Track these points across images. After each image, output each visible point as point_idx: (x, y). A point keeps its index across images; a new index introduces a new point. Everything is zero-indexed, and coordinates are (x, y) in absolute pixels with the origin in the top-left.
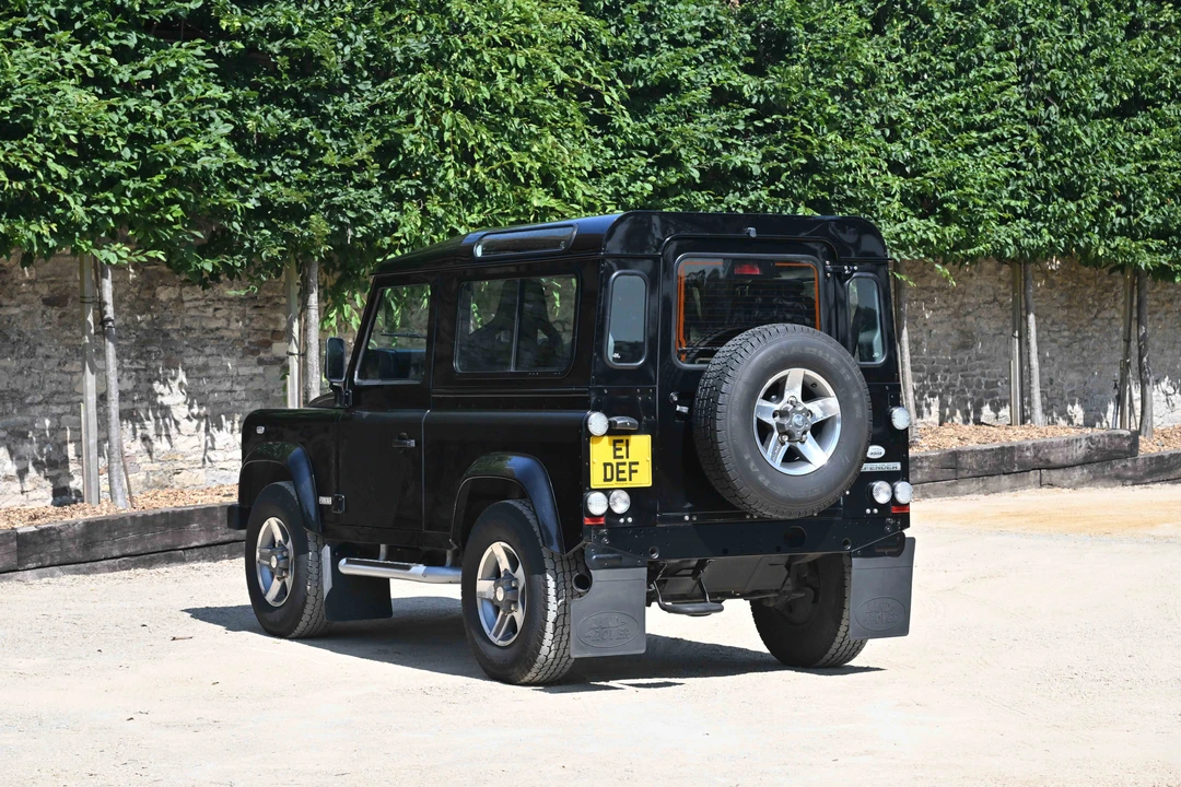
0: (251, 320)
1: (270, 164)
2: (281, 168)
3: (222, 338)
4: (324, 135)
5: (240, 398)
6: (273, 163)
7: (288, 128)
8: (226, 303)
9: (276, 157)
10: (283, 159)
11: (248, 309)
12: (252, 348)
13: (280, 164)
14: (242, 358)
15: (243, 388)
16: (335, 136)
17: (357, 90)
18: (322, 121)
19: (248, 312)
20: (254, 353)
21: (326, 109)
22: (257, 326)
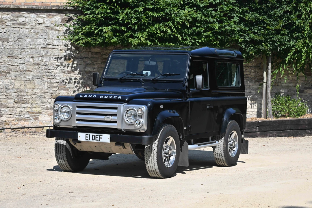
0: (258, 72)
1: (254, 29)
2: (257, 30)
3: (248, 77)
4: (271, 20)
5: (254, 94)
6: (255, 28)
7: (259, 19)
8: (250, 67)
9: (256, 27)
10: (258, 27)
11: (257, 69)
12: (258, 80)
13: (257, 29)
14: (255, 83)
15: (255, 91)
16: (274, 21)
17: (282, 7)
18: (270, 17)
19: (257, 70)
20: (258, 82)
21: (271, 13)
22: (260, 74)
